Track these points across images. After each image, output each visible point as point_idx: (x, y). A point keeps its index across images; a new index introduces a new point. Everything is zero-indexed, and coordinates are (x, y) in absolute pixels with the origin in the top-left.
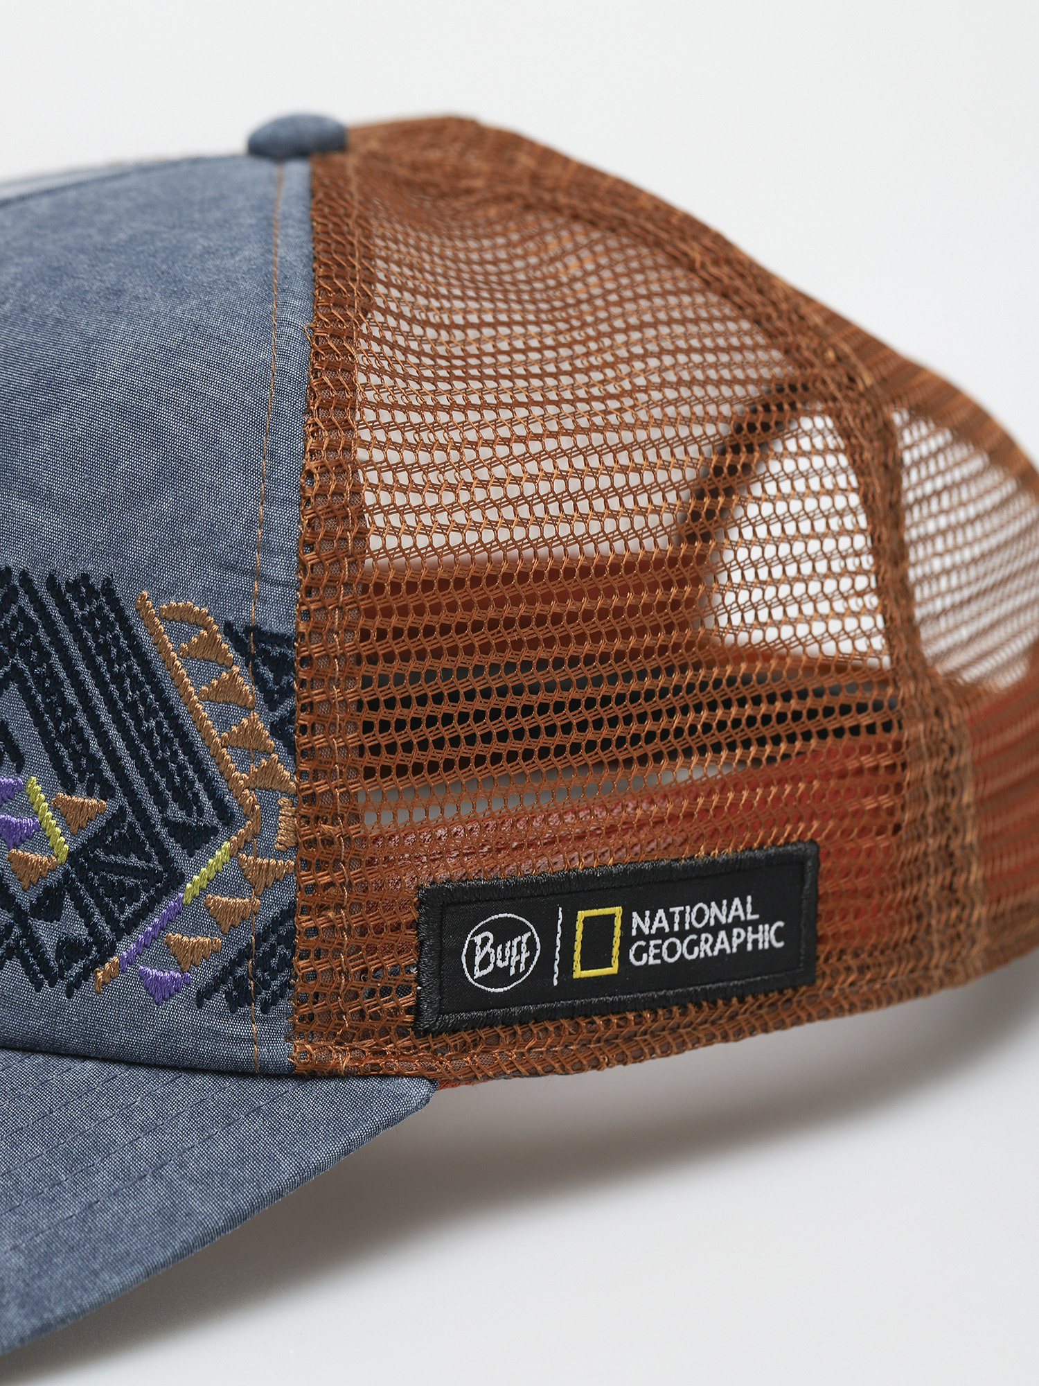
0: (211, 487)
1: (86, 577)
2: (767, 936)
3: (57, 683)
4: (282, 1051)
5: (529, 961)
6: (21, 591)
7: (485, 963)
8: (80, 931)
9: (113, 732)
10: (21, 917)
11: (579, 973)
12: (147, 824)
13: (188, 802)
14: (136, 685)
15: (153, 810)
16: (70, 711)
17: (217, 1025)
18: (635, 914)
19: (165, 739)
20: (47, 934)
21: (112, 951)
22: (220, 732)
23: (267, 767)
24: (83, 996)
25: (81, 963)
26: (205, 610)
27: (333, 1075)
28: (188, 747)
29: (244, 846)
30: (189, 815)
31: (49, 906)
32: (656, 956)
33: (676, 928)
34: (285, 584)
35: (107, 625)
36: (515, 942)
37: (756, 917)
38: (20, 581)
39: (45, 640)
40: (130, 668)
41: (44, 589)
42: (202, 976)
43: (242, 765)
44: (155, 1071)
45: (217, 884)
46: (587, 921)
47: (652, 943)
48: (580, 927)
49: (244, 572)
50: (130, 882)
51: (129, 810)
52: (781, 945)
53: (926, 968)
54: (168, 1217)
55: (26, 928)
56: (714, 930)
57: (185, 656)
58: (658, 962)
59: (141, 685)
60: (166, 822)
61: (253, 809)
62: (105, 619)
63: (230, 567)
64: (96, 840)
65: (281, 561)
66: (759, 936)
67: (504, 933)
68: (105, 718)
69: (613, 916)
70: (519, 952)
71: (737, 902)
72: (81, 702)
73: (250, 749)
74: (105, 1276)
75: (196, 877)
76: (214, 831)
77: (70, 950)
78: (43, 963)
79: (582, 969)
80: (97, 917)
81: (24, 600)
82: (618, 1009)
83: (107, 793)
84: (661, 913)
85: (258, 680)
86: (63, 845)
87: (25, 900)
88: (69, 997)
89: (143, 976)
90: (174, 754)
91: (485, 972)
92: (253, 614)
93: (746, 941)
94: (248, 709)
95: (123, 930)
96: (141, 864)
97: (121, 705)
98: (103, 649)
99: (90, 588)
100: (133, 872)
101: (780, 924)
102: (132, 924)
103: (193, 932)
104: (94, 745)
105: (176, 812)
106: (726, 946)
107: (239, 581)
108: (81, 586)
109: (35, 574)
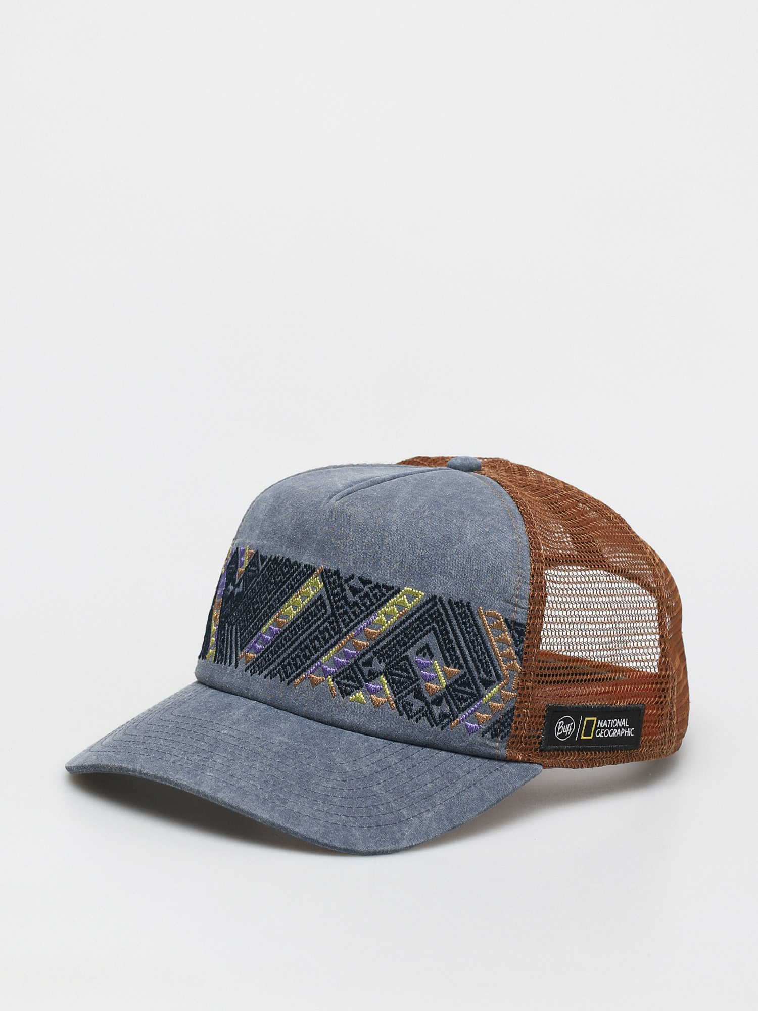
0: (504, 576)
1: (461, 601)
2: (629, 732)
3: (447, 633)
4: (503, 752)
5: (571, 731)
6: (439, 603)
7: (560, 731)
8: (447, 710)
9: (465, 649)
10: (427, 704)
11: (583, 737)
12: (473, 679)
13: (488, 673)
14: (475, 635)
15: (475, 673)
16: (451, 641)
17: (487, 742)
18: (599, 721)
19: (483, 653)
20: (436, 710)
21: (457, 717)
22: (500, 652)
23: (513, 664)
24: (446, 730)
25: (447, 720)
26: (499, 614)
27: (517, 761)
28: (489, 656)
29: (503, 688)
30: (487, 676)
31: (438, 701)
32: (603, 735)
33: (609, 726)
34: (525, 608)
35: (467, 616)
36: (569, 725)
37: (628, 726)
38: (439, 600)
39: (445, 619)
40: (473, 630)
41: (447, 603)
42: (484, 727)
43: (505, 663)
44: (464, 755)
45: (493, 699)
46: (587, 721)
47: (602, 730)
48: (585, 722)
49: (512, 603)
50: (465, 696)
51: (468, 674)
52: (632, 735)
53: (662, 749)
54: (481, 798)
55: (429, 708)
56: (617, 728)
57: (492, 628)
58: (603, 736)
59: (476, 635)
60: (479, 678)
61: (507, 677)
62: (466, 614)
63: (508, 602)
64: (456, 682)
65: (524, 601)
66: (628, 732)
67: (567, 722)
68: (463, 644)
69: (594, 721)
70: (569, 729)
71: (624, 720)
72: (455, 639)
73: (508, 658)
74: (468, 814)
75: (487, 696)
76: (495, 682)
77: (443, 716)
78: (434, 719)
79: (584, 736)
80: (454, 707)
81: (439, 605)
82: (590, 750)
83: (461, 667)
84: (606, 721)
85: (513, 637)
86: (444, 682)
87: (429, 699)
88: (442, 730)
89: (466, 726)
90: (485, 657)
91: (560, 733)
92: (514, 616)
93: (624, 733)
94: (509, 645)
95: (461, 711)
96: (470, 690)
97: (469, 641)
98: (465, 623)
99: (463, 604)
100: (467, 693)
101: (633, 729)
102: (464, 709)
103: (483, 713)
104: (458, 652)
105: (483, 675)
106: (620, 734)
107: (510, 606)
108: (459, 603)
109: (444, 599)
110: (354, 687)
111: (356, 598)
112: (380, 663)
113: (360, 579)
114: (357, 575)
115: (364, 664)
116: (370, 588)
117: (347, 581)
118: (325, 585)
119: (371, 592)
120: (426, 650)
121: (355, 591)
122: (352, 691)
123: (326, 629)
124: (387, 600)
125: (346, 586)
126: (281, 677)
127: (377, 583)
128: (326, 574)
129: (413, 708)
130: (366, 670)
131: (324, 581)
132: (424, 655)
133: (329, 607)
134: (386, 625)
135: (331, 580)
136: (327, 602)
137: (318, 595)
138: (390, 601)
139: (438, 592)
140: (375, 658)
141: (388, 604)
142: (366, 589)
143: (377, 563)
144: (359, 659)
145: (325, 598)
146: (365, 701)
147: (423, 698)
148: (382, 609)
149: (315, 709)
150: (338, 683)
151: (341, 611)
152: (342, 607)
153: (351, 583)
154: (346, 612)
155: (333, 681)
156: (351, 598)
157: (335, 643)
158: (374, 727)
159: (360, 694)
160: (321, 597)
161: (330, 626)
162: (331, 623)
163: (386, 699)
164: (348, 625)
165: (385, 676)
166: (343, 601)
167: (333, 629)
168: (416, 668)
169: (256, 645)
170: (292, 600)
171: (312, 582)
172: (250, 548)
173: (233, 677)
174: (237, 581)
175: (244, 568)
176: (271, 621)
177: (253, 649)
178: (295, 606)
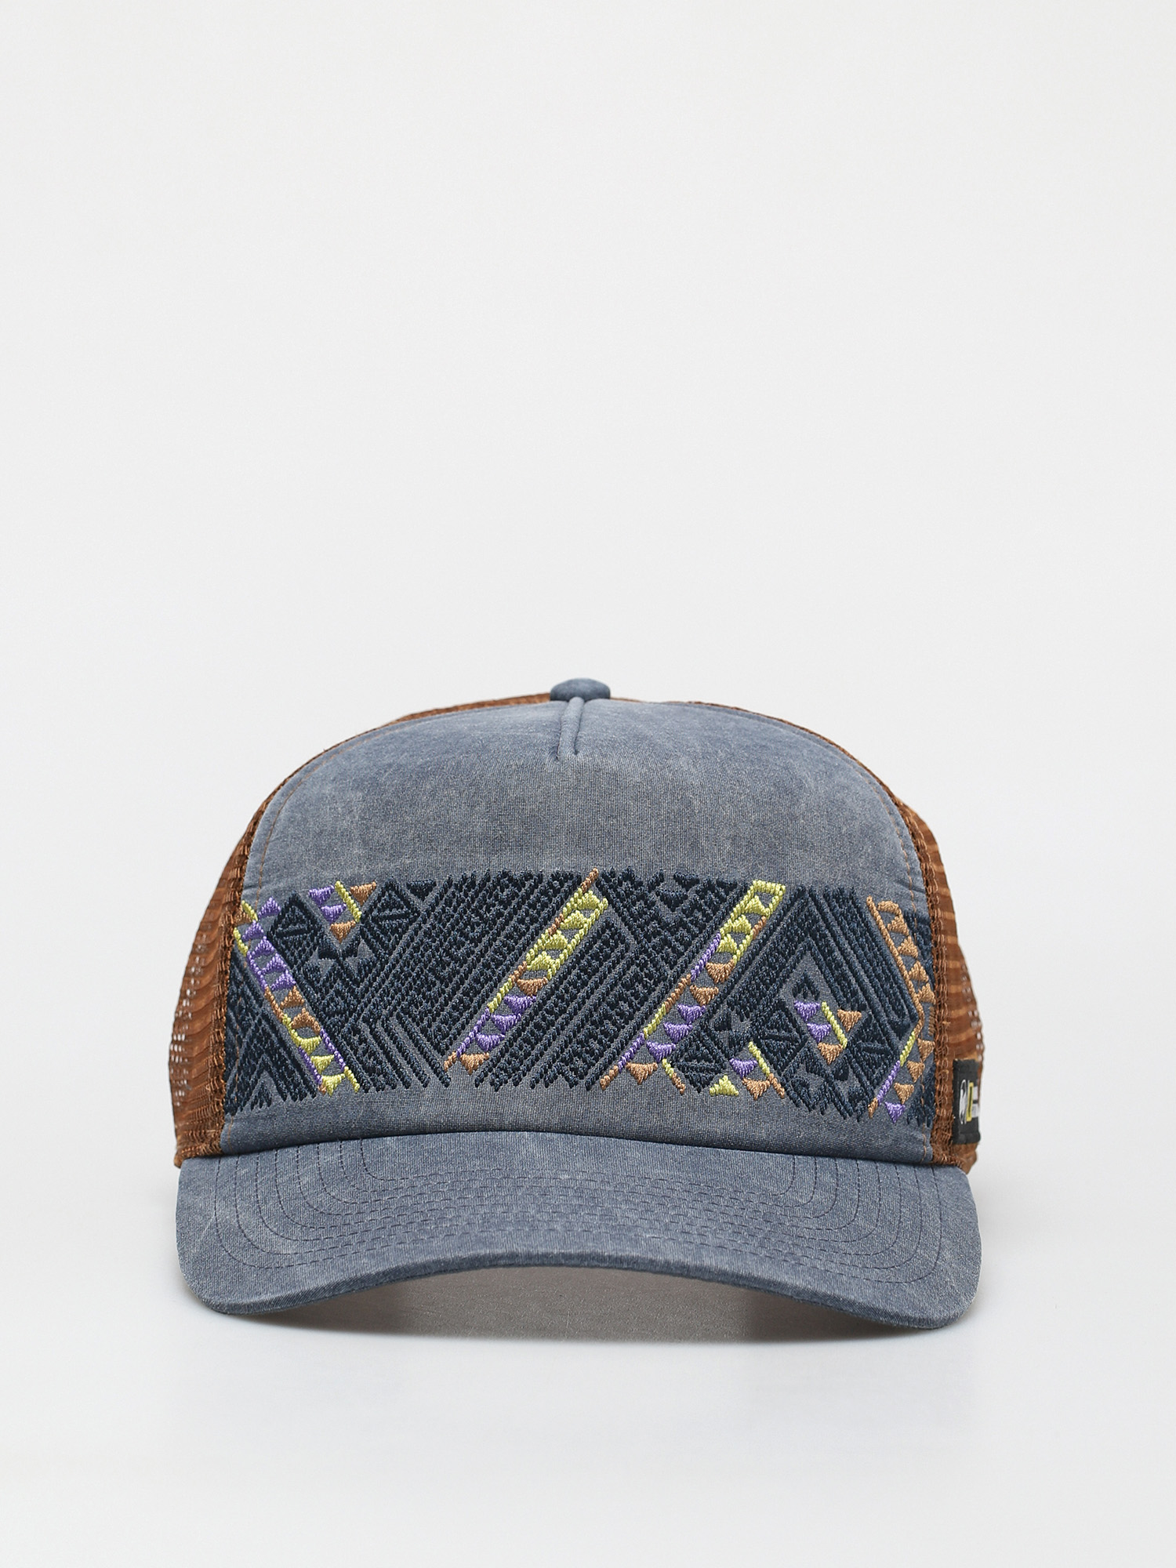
1: (841, 891)
3: (831, 950)
4: (930, 1149)
6: (810, 899)
8: (856, 1086)
9: (862, 974)
10: (828, 1080)
12: (882, 1025)
13: (901, 1014)
14: (871, 948)
15: (883, 1016)
16: (839, 965)
17: (914, 1134)
19: (888, 979)
20: (843, 1088)
21: (873, 1096)
22: (908, 973)
23: (926, 991)
24: (864, 1121)
25: (861, 1104)
26: (896, 907)
27: (942, 1165)
28: (896, 981)
29: (920, 1035)
30: (900, 1020)
31: (842, 1073)
34: (922, 891)
35: (853, 917)
36: (964, 1096)
38: (809, 894)
39: (823, 927)
40: (867, 939)
41: (822, 897)
42: (907, 1107)
43: (917, 992)
45: (912, 1056)
49: (907, 885)
50: (877, 1057)
51: (873, 1017)
55: (832, 1086)
57: (890, 932)
59: (873, 948)
60: (890, 1022)
61: (922, 1014)
62: (852, 914)
63: (902, 883)
64: (859, 1035)
65: (918, 878)
67: (964, 1090)
68: (857, 966)
72: (844, 959)
73: (919, 981)
75: (903, 1053)
76: (909, 1026)
77: (854, 1098)
78: (843, 1104)
80: (864, 1078)
81: (811, 904)
83: (861, 1008)
85: (917, 944)
86: (844, 1039)
87: (829, 1071)
88: (858, 1123)
89: (887, 1109)
90: (891, 985)
92: (913, 906)
94: (916, 960)
95: (876, 1084)
96: (881, 1047)
97: (864, 959)
98: (853, 930)
99: (844, 896)
100: (878, 1052)
102: (879, 1081)
103: (904, 1083)
104: (853, 981)
105: (894, 1017)
107: (906, 890)
108: (840, 896)
109: (817, 890)
110: (712, 1070)
111: (678, 913)
112: (742, 1021)
113: (677, 879)
114: (669, 873)
115: (719, 1028)
116: (697, 892)
117: (652, 887)
118: (610, 902)
119: (702, 898)
120: (805, 988)
121: (672, 903)
122: (711, 1079)
123: (637, 978)
124: (730, 909)
125: (653, 896)
126: (567, 1079)
127: (709, 882)
128: (608, 880)
129: (812, 1089)
130: (723, 1036)
131: (605, 894)
132: (805, 995)
133: (630, 939)
134: (738, 952)
135: (621, 890)
136: (624, 930)
137: (601, 922)
138: (735, 909)
139: (806, 880)
140: (733, 1014)
141: (732, 914)
142: (691, 895)
143: (695, 845)
144: (709, 1018)
145: (618, 922)
146: (737, 1092)
147: (819, 1072)
148: (726, 925)
149: (654, 1122)
150: (681, 1068)
151: (656, 940)
152: (656, 934)
153: (661, 888)
154: (666, 942)
155: (672, 1067)
156: (669, 916)
157: (661, 998)
158: (761, 1133)
159: (725, 1083)
160: (608, 925)
161: (642, 971)
162: (643, 966)
163: (768, 1082)
164: (675, 963)
165: (755, 1042)
166: (655, 924)
167: (650, 976)
168: (799, 1021)
169: (480, 1037)
170: (544, 942)
171: (580, 901)
172: (350, 883)
173: (448, 1103)
174: (339, 947)
175: (354, 919)
176: (504, 987)
177: (475, 1045)
178: (554, 951)
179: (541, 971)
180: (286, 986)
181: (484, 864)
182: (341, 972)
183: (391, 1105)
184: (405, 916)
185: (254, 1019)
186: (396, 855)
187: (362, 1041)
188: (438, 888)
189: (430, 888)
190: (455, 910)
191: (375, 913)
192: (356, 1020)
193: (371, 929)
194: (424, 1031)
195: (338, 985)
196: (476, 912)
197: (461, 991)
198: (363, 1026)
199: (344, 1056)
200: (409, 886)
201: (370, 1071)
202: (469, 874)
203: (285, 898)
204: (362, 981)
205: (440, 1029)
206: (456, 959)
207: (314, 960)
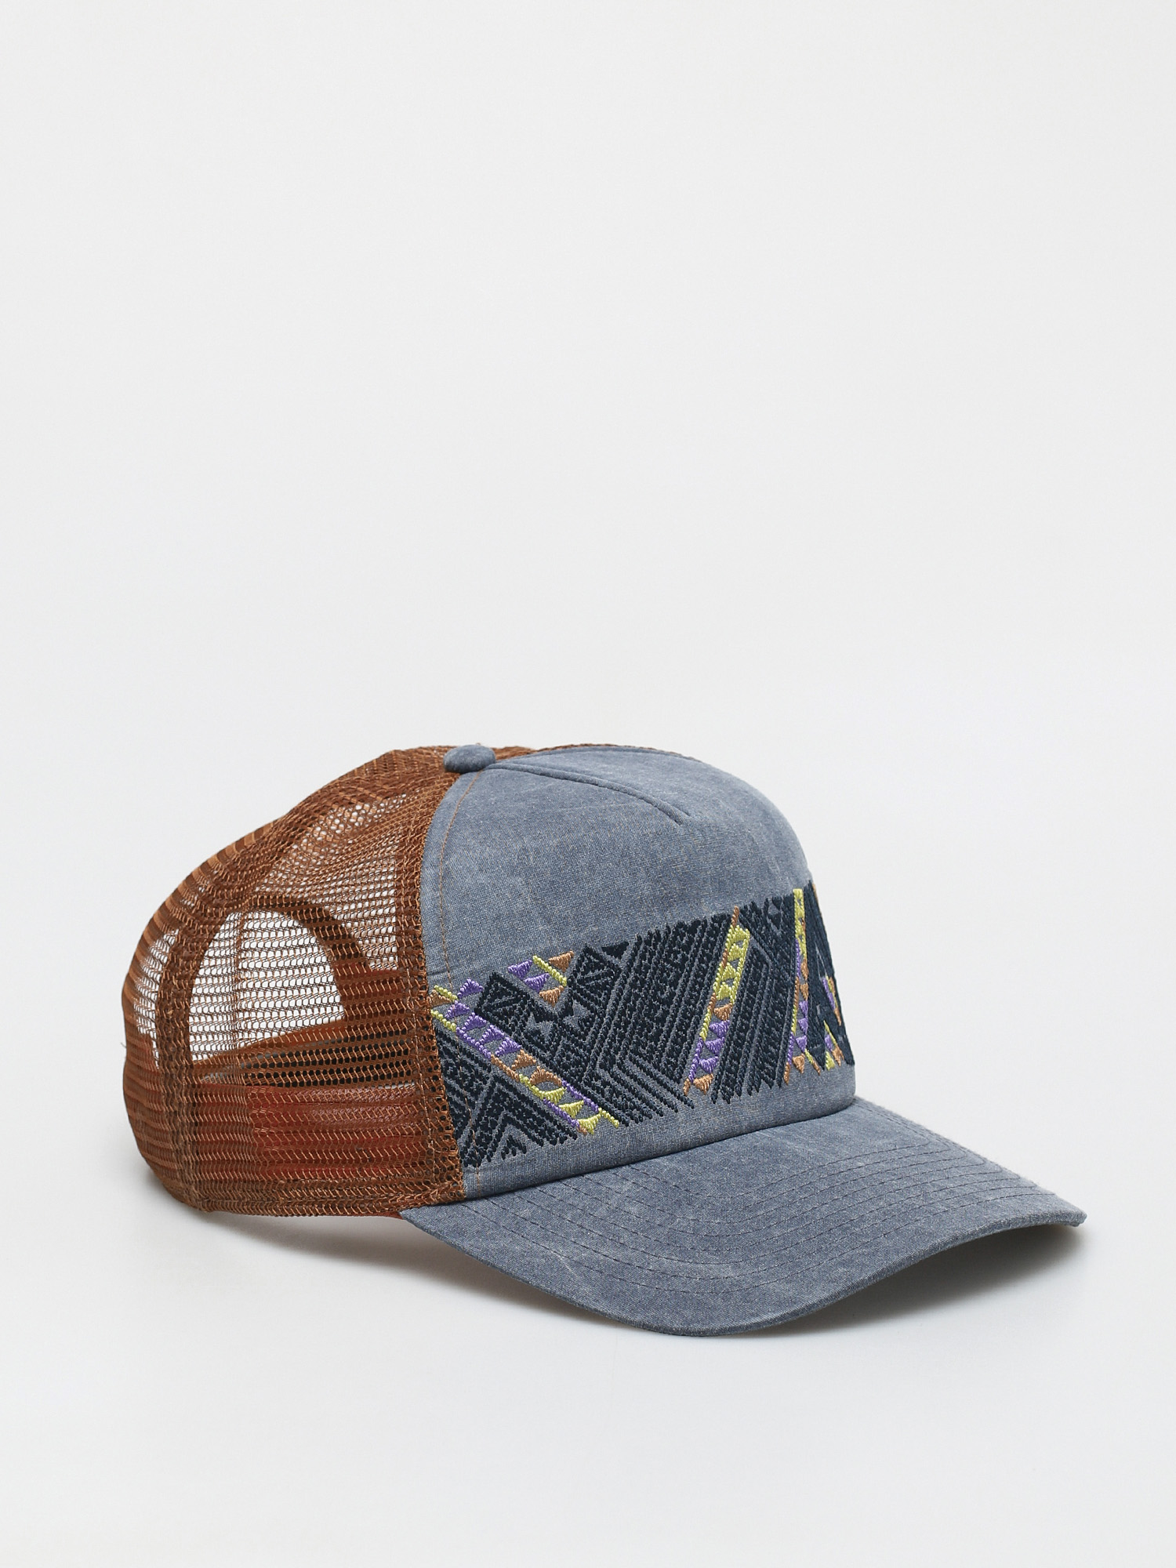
118: (752, 933)
126: (766, 1082)
128: (746, 916)
131: (748, 928)
133: (767, 958)
135: (753, 920)
136: (762, 951)
137: (750, 949)
145: (758, 947)
160: (754, 951)
169: (702, 1062)
170: (721, 975)
171: (734, 935)
172: (545, 955)
173: (699, 1120)
174: (555, 1010)
175: (561, 984)
176: (707, 1017)
177: (701, 1070)
178: (730, 981)
179: (726, 1000)
180: (510, 1050)
181: (662, 921)
182: (561, 1030)
183: (650, 1132)
184: (609, 974)
185: (485, 1083)
186: (581, 926)
187: (605, 1083)
188: (632, 946)
189: (624, 946)
190: (650, 962)
191: (579, 976)
192: (594, 1067)
193: (580, 990)
194: (655, 1067)
195: (564, 1040)
196: (667, 960)
197: (675, 1027)
198: (600, 1072)
199: (594, 1099)
200: (604, 949)
201: (623, 1108)
202: (653, 931)
203: (486, 977)
204: (586, 1034)
205: (669, 1062)
206: (663, 1002)
207: (531, 1024)
